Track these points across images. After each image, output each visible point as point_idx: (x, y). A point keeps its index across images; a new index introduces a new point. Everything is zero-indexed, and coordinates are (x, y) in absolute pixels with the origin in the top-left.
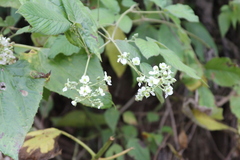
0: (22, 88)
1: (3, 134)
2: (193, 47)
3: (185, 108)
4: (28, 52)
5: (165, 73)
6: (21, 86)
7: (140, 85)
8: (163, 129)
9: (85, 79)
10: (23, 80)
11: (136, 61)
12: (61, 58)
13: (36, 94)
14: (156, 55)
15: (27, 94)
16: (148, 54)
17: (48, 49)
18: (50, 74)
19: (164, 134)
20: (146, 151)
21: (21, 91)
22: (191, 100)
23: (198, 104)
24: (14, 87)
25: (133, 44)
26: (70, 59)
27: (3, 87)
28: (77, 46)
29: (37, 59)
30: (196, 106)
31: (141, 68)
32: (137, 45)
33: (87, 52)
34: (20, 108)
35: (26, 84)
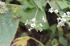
0: (10, 23)
1: (2, 43)
6: (10, 22)
7: (58, 21)
9: (34, 20)
10: (11, 20)
12: (28, 10)
13: (16, 25)
15: (12, 25)
16: (63, 8)
17: (23, 6)
18: (21, 17)
21: (10, 24)
24: (7, 23)
26: (32, 10)
27: (3, 23)
28: (33, 5)
29: (19, 10)
31: (60, 13)
32: (58, 3)
33: (37, 7)
34: (9, 31)
35: (12, 21)
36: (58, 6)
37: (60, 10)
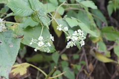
1: (1, 66)
2: (95, 22)
3: (91, 52)
4: (13, 25)
5: (80, 34)
6: (9, 42)
7: (68, 40)
8: (81, 62)
9: (41, 38)
10: (10, 39)
11: (66, 29)
12: (29, 28)
13: (17, 46)
14: (76, 25)
15: (12, 46)
16: (72, 25)
17: (23, 24)
19: (82, 65)
20: (73, 74)
21: (9, 45)
22: (94, 48)
23: (98, 49)
24: (6, 43)
25: (65, 21)
26: (33, 29)
27: (1, 43)
28: (37, 22)
29: (17, 29)
30: (97, 51)
31: (69, 32)
32: (67, 21)
33: (42, 25)
34: (9, 53)
35: (12, 41)
36: (67, 23)
37: (70, 28)
